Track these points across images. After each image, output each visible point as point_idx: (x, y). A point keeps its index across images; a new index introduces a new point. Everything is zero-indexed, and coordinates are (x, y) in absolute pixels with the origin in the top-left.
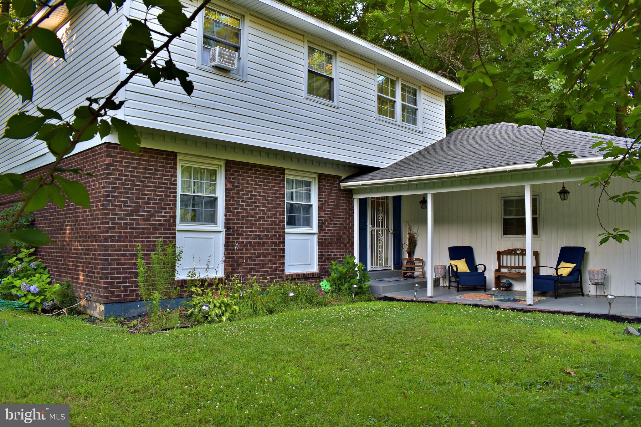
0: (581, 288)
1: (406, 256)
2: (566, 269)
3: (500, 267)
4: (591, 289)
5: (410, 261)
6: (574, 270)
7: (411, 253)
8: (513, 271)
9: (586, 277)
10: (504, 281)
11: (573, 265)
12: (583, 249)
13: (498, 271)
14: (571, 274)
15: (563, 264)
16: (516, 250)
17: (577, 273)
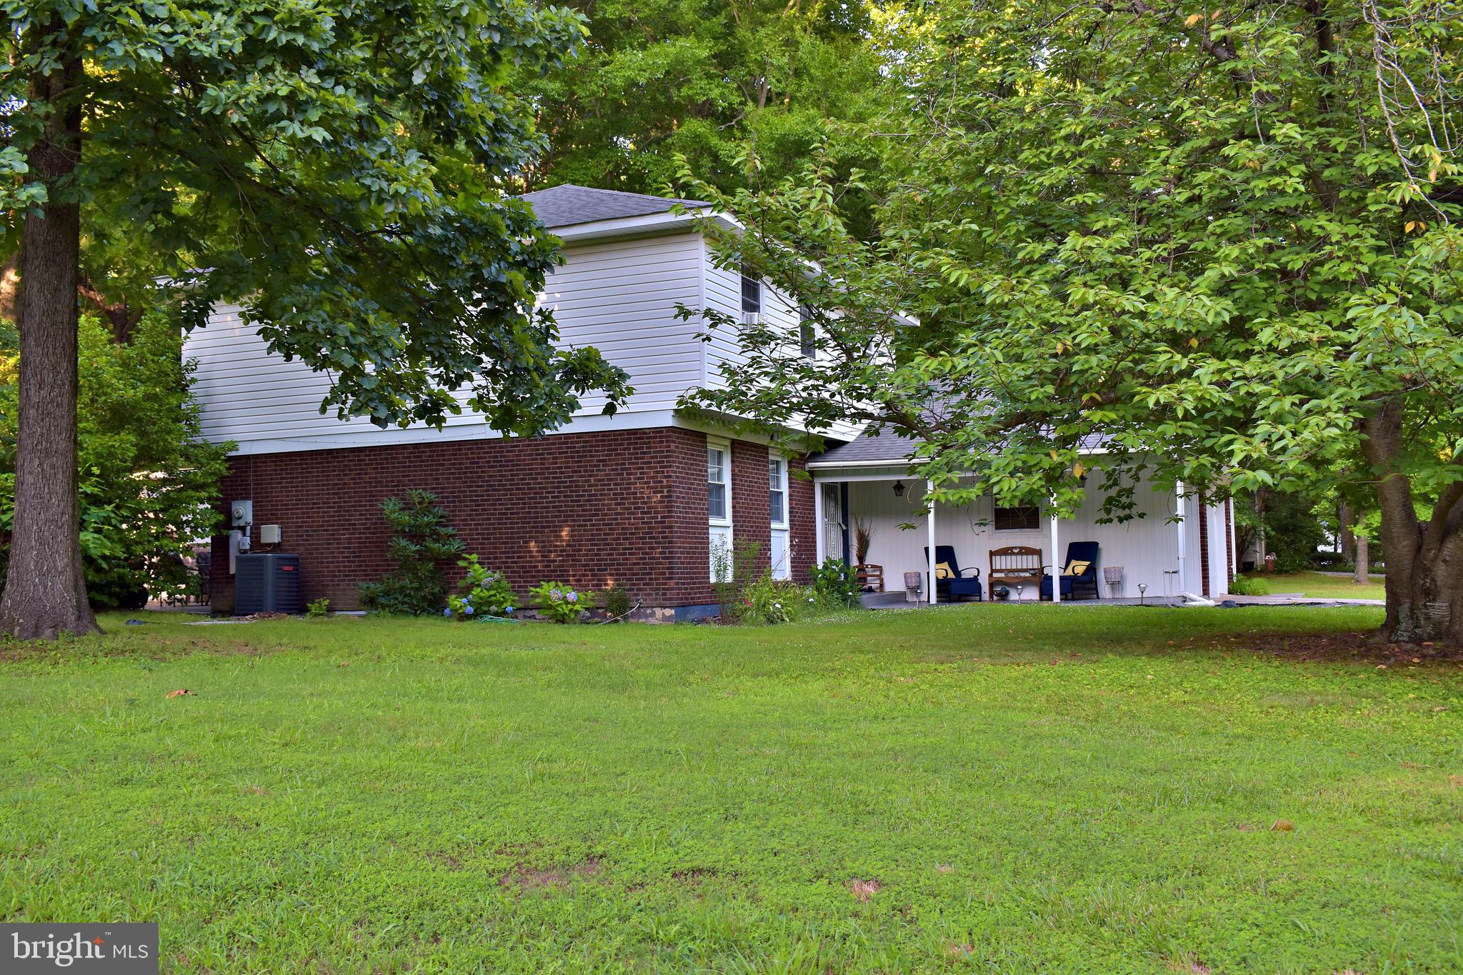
0: (1096, 589)
1: (855, 562)
2: (1080, 567)
3: (993, 571)
4: (1105, 590)
5: (861, 568)
6: (1088, 567)
7: (861, 558)
8: (1011, 575)
9: (1101, 576)
10: (998, 589)
11: (1087, 563)
12: (1097, 544)
13: (991, 575)
14: (1085, 573)
15: (1073, 563)
16: (1012, 548)
17: (1091, 571)
